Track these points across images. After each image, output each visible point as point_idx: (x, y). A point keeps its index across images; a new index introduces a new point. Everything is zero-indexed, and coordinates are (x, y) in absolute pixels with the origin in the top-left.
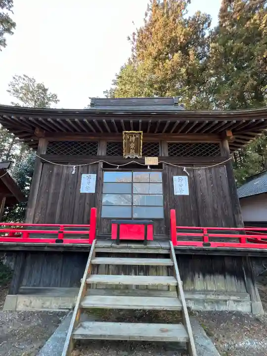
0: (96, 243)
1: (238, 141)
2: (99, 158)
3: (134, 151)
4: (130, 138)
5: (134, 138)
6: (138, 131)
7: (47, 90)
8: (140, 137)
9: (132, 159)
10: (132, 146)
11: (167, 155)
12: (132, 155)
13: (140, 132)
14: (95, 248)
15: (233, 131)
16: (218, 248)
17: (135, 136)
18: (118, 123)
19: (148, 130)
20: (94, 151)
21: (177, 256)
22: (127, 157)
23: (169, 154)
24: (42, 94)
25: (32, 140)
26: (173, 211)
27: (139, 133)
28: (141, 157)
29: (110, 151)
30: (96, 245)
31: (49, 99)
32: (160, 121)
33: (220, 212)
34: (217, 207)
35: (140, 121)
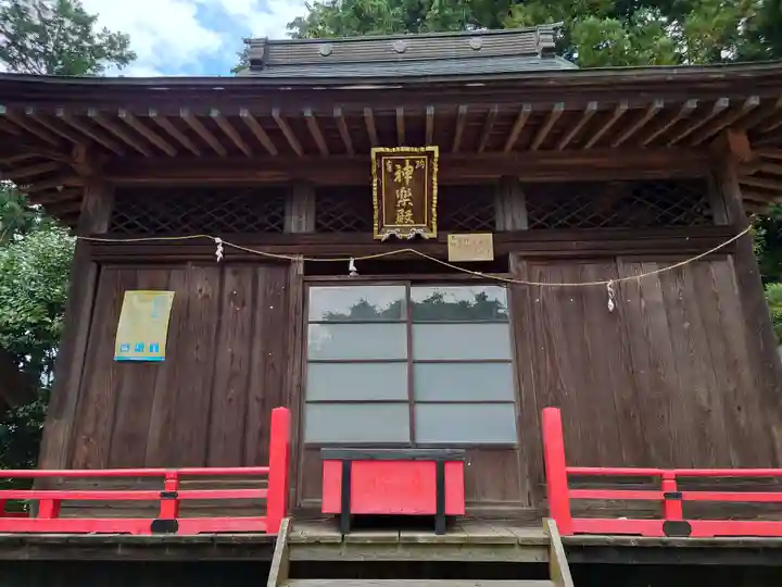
0: (290, 530)
1: (767, 168)
2: (293, 241)
3: (409, 213)
4: (395, 170)
5: (409, 169)
6: (423, 145)
7: (93, 19)
8: (431, 167)
9: (405, 242)
10: (404, 195)
11: (523, 225)
12: (404, 226)
13: (429, 148)
14: (290, 545)
15: (753, 136)
16: (717, 538)
17: (413, 163)
18: (356, 122)
19: (458, 141)
20: (273, 219)
21: (574, 569)
22: (385, 236)
23: (530, 222)
24: (74, 33)
25: (60, 188)
26: (552, 414)
27: (426, 153)
28: (434, 235)
29: (327, 219)
30: (292, 535)
31: (98, 52)
32: (496, 109)
33: (718, 419)
34: (710, 399)
35: (430, 111)
